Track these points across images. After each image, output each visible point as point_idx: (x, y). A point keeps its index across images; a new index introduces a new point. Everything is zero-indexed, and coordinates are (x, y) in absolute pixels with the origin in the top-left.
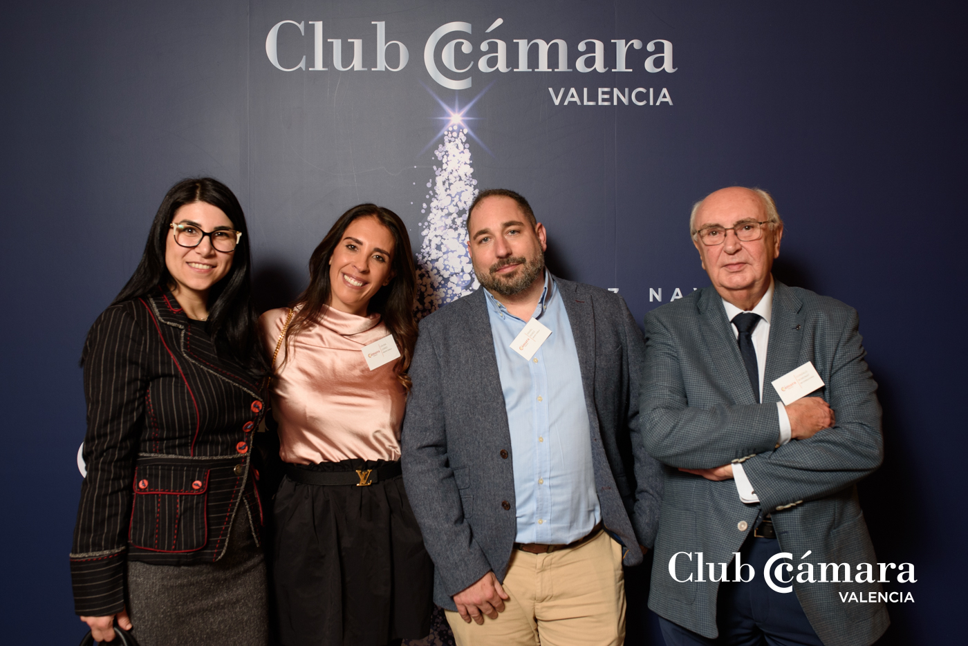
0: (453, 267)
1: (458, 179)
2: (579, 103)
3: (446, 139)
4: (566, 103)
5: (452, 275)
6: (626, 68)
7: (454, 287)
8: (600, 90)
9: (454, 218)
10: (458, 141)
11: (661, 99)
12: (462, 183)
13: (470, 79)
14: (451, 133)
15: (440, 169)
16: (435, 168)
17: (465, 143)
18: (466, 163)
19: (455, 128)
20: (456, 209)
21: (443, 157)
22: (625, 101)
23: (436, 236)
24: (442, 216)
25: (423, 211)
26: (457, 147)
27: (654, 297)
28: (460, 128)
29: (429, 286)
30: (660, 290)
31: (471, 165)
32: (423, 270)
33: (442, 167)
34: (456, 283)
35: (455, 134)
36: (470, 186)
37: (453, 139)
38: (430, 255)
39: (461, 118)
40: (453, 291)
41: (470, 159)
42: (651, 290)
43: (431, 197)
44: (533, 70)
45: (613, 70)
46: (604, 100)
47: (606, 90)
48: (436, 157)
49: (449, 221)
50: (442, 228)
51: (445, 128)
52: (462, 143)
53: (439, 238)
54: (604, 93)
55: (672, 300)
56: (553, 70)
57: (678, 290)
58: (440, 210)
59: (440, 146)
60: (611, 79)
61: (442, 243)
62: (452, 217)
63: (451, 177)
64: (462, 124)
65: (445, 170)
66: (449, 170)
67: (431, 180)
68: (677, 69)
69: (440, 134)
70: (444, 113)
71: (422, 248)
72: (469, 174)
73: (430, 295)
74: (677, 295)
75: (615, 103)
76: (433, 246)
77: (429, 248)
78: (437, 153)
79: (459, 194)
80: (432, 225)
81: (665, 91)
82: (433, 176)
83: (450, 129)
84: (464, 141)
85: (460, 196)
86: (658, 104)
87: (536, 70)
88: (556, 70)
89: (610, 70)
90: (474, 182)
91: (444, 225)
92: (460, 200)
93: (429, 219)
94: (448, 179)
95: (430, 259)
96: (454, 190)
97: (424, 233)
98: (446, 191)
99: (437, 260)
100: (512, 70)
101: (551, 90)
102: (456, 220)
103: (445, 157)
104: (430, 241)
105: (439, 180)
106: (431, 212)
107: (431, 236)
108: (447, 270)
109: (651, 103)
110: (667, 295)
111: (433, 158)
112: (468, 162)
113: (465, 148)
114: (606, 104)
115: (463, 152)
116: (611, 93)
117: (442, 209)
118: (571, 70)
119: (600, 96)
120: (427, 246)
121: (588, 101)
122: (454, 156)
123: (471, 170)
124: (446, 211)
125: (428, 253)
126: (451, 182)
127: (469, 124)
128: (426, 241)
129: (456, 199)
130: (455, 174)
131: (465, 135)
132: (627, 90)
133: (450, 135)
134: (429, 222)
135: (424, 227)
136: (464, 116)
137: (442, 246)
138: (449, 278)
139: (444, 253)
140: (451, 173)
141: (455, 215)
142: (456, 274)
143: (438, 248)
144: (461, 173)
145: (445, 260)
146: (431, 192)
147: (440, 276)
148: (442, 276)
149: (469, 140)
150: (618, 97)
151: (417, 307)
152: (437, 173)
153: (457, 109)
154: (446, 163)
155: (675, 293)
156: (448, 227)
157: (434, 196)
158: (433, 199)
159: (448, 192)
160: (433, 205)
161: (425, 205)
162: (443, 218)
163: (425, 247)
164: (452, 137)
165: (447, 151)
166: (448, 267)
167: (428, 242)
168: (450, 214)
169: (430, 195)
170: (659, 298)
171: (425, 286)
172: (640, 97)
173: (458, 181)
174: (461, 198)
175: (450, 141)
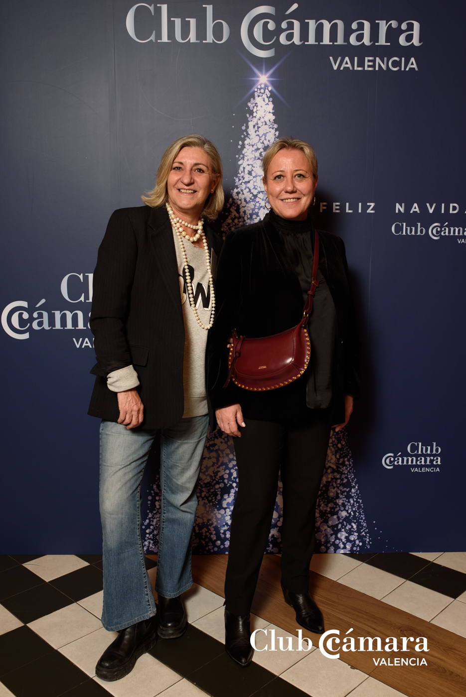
0: (260, 187)
1: (264, 124)
2: (351, 68)
3: (256, 94)
4: (342, 69)
5: (259, 193)
6: (386, 42)
7: (261, 201)
8: (367, 59)
9: (261, 152)
10: (264, 96)
11: (409, 66)
12: (267, 127)
13: (273, 49)
14: (260, 90)
15: (251, 116)
16: (248, 115)
17: (270, 97)
18: (270, 112)
19: (263, 86)
20: (262, 146)
21: (254, 107)
22: (384, 67)
23: (248, 165)
24: (253, 151)
25: (239, 147)
26: (264, 100)
27: (399, 209)
28: (266, 86)
29: (243, 200)
30: (403, 204)
31: (274, 114)
32: (239, 189)
33: (253, 115)
34: (262, 198)
35: (262, 91)
36: (273, 129)
37: (261, 95)
38: (244, 179)
39: (267, 79)
40: (260, 204)
41: (273, 109)
42: (397, 204)
43: (245, 137)
44: (319, 43)
45: (376, 44)
46: (369, 66)
47: (371, 58)
48: (249, 107)
49: (257, 154)
50: (253, 159)
51: (255, 86)
52: (267, 97)
53: (250, 166)
54: (369, 61)
55: (411, 212)
56: (333, 43)
57: (415, 205)
58: (251, 146)
59: (252, 99)
60: (375, 51)
61: (252, 170)
62: (260, 151)
63: (259, 122)
64: (268, 84)
65: (255, 117)
66: (258, 117)
67: (245, 124)
68: (422, 43)
69: (252, 91)
70: (254, 75)
71: (239, 173)
72: (272, 120)
73: (244, 207)
74: (415, 208)
75: (377, 69)
76: (246, 172)
77: (243, 173)
78: (249, 104)
79: (265, 135)
80: (245, 157)
81: (413, 60)
82: (247, 122)
83: (259, 87)
84: (269, 96)
85: (266, 136)
86: (407, 69)
87: (321, 43)
88: (335, 43)
89: (374, 43)
90: (276, 126)
91: (254, 157)
92: (265, 139)
93: (243, 152)
94: (257, 124)
95: (244, 181)
96: (261, 132)
97: (240, 163)
98: (255, 132)
99: (249, 182)
100: (304, 43)
101: (331, 58)
102: (262, 153)
103: (255, 107)
104: (244, 168)
105: (251, 124)
106: (245, 148)
107: (245, 165)
108: (256, 189)
109: (403, 69)
110: (408, 208)
111: (247, 108)
112: (272, 111)
113: (269, 101)
114: (370, 69)
115: (268, 104)
116: (374, 61)
117: (253, 146)
118: (346, 44)
119: (366, 63)
120: (242, 172)
121: (358, 67)
122: (261, 107)
123: (274, 117)
124: (255, 147)
125: (243, 177)
126: (259, 125)
127: (272, 83)
128: (241, 168)
129: (263, 138)
130: (262, 120)
131: (269, 91)
132: (385, 59)
133: (259, 91)
134: (243, 155)
135: (240, 158)
136: (268, 77)
137: (252, 172)
138: (257, 195)
139: (254, 177)
140: (259, 119)
141: (262, 150)
142: (262, 192)
143: (250, 173)
144: (266, 119)
145: (254, 182)
146: (245, 133)
147: (251, 193)
148: (252, 193)
149: (272, 95)
150: (379, 64)
151: (235, 215)
152: (249, 119)
153: (264, 72)
154: (256, 112)
155: (414, 207)
156: (257, 158)
157: (247, 136)
158: (246, 138)
159: (257, 133)
160: (246, 142)
161: (240, 143)
162: (253, 152)
163: (240, 172)
164: (260, 93)
165: (256, 103)
166: (256, 187)
167: (242, 169)
168: (258, 149)
169: (244, 135)
170: (402, 210)
171: (241, 200)
172: (395, 64)
173: (264, 125)
174: (266, 138)
175: (259, 96)
